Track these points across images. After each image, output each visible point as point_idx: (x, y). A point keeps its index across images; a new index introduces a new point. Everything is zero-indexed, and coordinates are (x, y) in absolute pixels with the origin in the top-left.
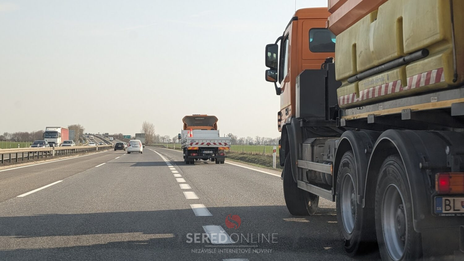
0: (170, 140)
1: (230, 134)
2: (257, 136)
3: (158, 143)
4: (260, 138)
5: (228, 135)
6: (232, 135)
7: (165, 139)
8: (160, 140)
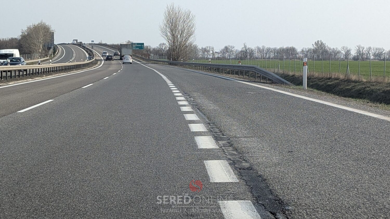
0: (216, 52)
1: (318, 42)
2: (358, 45)
3: (197, 59)
4: (364, 49)
5: (315, 43)
6: (322, 43)
7: (209, 51)
8: (201, 53)
